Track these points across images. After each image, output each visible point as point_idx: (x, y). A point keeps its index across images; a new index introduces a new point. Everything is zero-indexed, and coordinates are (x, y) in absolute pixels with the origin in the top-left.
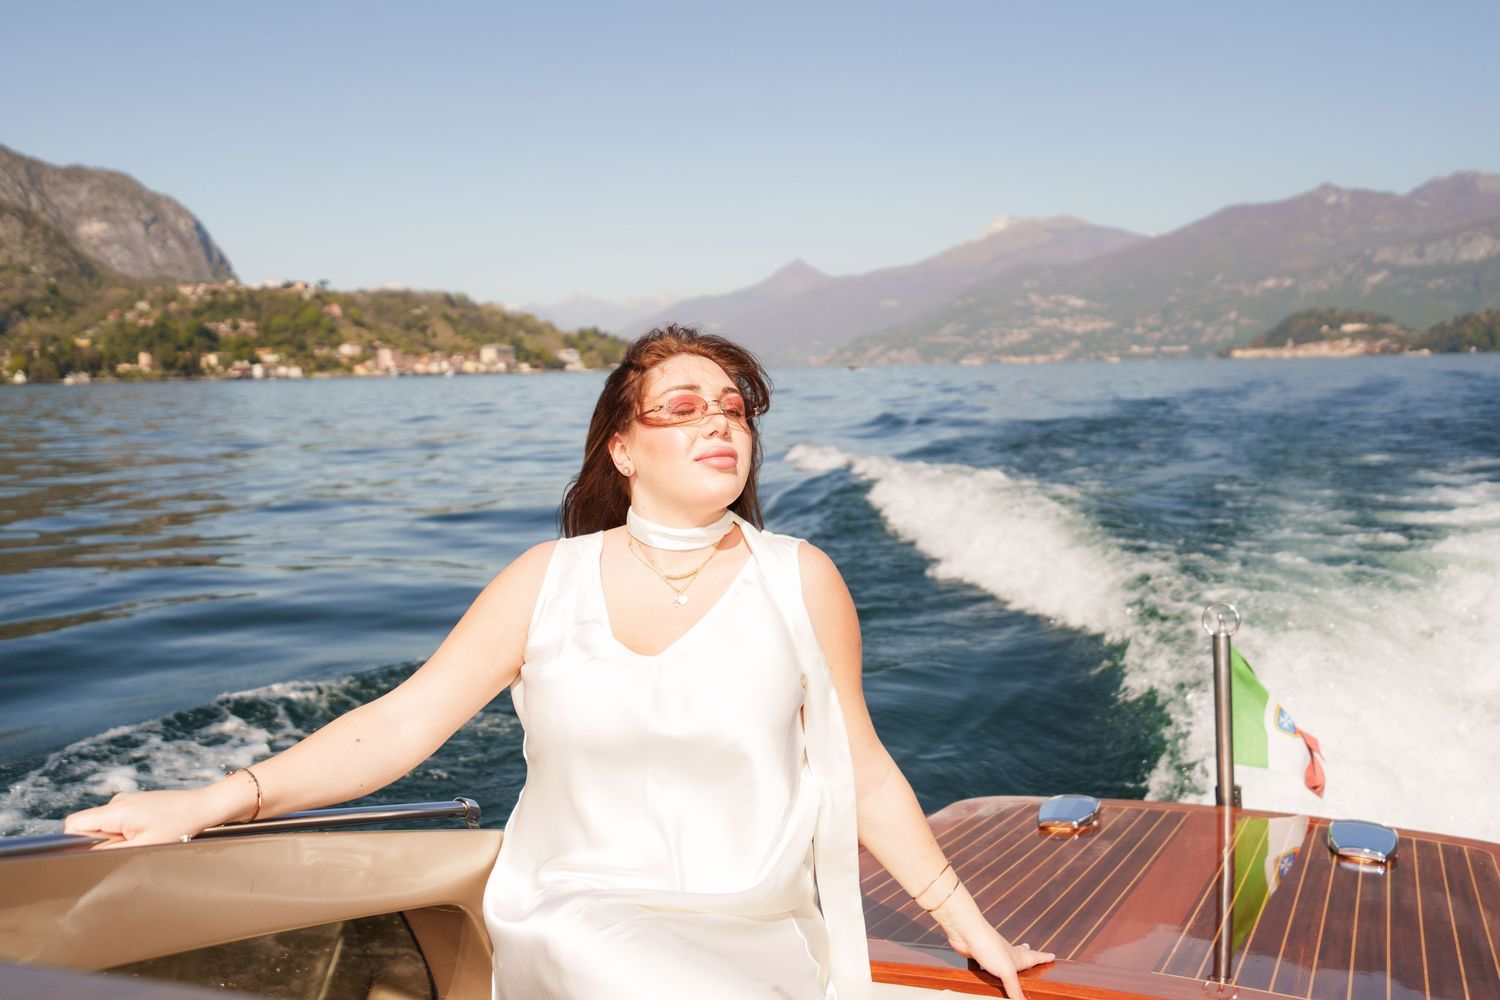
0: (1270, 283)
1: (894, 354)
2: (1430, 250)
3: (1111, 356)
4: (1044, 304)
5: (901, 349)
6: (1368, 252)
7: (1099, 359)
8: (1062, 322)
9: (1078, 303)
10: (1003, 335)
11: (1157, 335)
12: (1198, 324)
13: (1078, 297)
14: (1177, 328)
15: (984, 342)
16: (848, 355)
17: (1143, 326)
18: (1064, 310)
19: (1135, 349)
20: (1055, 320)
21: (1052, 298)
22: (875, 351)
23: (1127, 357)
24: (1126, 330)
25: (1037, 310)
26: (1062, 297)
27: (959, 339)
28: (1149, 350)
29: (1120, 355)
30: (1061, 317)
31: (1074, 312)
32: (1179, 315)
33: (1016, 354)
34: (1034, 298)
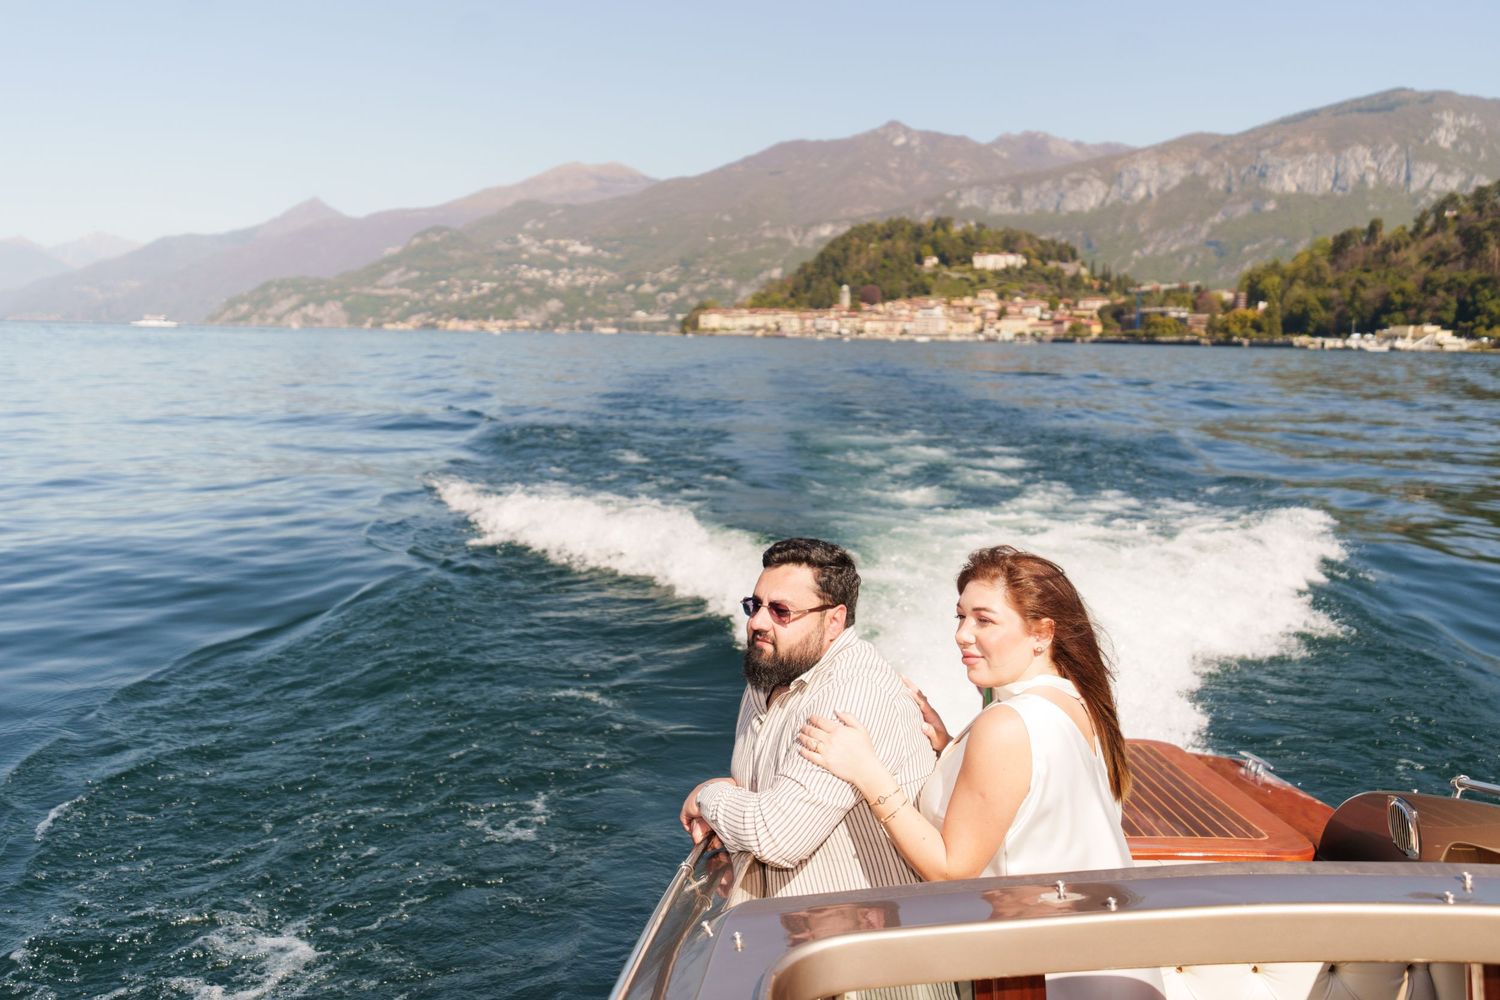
0: (827, 231)
1: (310, 309)
2: (1028, 194)
3: (605, 326)
4: (534, 250)
5: (320, 303)
6: (950, 195)
7: (589, 328)
8: (556, 275)
9: (585, 250)
10: (468, 289)
11: (673, 296)
12: (729, 283)
13: (583, 244)
14: (700, 288)
15: (438, 297)
16: (244, 308)
17: (653, 283)
18: (562, 258)
19: (641, 315)
20: (548, 272)
21: (549, 242)
22: (285, 305)
23: (627, 326)
24: (631, 287)
25: (525, 256)
26: (562, 242)
27: (406, 292)
28: (660, 318)
29: (615, 325)
30: (555, 267)
31: (574, 262)
32: (704, 271)
33: (463, 317)
34: (524, 241)
